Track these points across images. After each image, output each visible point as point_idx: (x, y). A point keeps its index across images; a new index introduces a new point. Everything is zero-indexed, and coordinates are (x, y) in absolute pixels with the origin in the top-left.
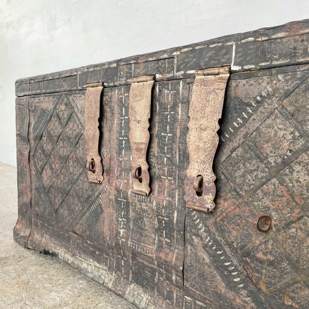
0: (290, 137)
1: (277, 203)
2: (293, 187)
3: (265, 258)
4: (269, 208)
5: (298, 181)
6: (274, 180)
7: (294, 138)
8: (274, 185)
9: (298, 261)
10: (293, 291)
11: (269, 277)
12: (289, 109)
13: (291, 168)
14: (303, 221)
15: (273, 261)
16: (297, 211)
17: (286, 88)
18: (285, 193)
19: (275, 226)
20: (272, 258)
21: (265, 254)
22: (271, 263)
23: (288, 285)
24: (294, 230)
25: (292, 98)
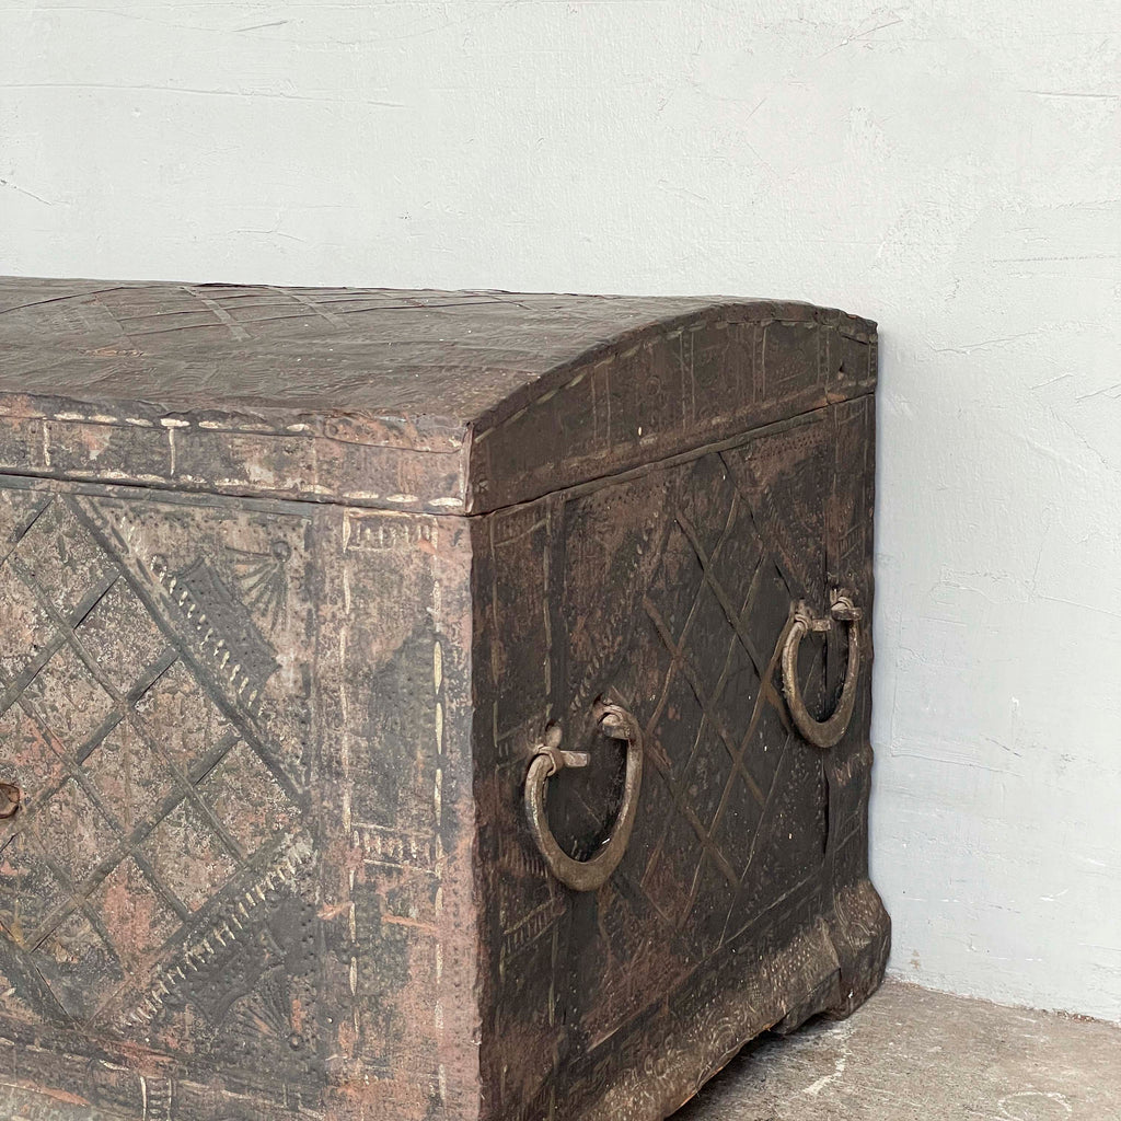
0: (34, 619)
1: (25, 753)
2: (47, 718)
3: (15, 873)
4: (12, 766)
5: (54, 708)
6: (16, 707)
7: (39, 620)
8: (17, 718)
9: (68, 869)
10: (68, 932)
11: (27, 913)
12: (26, 561)
13: (40, 681)
14: (67, 787)
15: (30, 876)
16: (57, 767)
17: (17, 520)
18: (37, 734)
19: (27, 801)
20: (27, 872)
21: (14, 865)
22: (27, 883)
23: (58, 922)
24: (56, 807)
25: (27, 540)
